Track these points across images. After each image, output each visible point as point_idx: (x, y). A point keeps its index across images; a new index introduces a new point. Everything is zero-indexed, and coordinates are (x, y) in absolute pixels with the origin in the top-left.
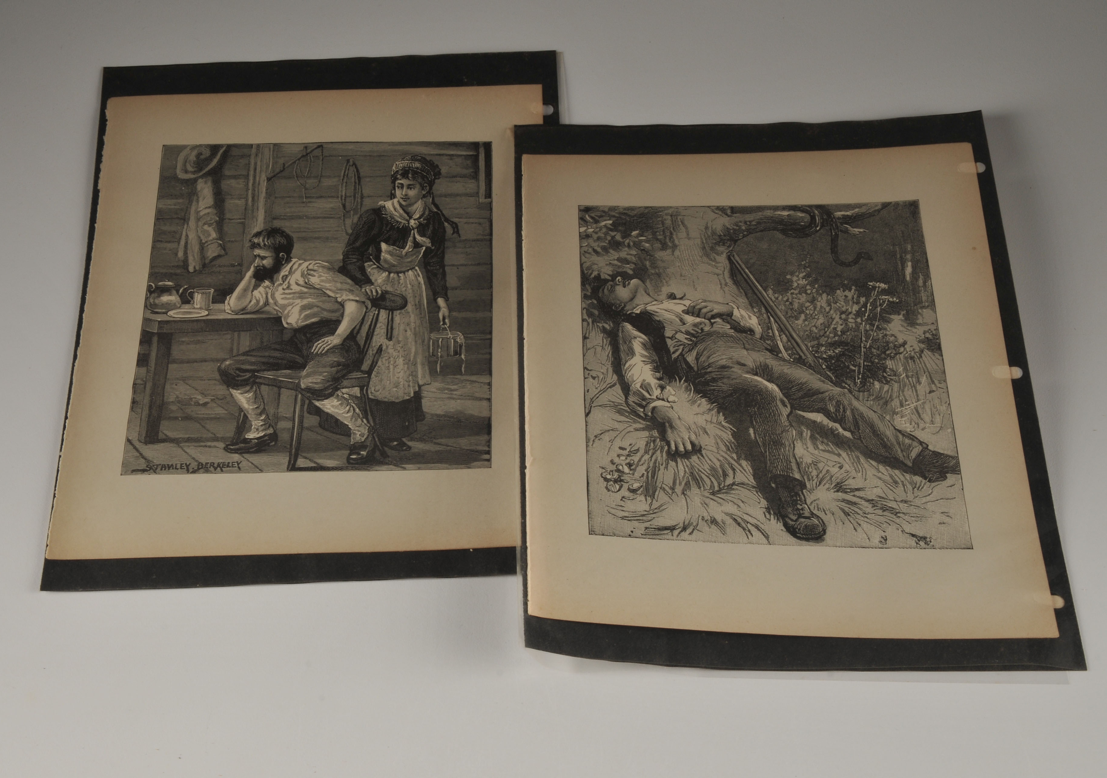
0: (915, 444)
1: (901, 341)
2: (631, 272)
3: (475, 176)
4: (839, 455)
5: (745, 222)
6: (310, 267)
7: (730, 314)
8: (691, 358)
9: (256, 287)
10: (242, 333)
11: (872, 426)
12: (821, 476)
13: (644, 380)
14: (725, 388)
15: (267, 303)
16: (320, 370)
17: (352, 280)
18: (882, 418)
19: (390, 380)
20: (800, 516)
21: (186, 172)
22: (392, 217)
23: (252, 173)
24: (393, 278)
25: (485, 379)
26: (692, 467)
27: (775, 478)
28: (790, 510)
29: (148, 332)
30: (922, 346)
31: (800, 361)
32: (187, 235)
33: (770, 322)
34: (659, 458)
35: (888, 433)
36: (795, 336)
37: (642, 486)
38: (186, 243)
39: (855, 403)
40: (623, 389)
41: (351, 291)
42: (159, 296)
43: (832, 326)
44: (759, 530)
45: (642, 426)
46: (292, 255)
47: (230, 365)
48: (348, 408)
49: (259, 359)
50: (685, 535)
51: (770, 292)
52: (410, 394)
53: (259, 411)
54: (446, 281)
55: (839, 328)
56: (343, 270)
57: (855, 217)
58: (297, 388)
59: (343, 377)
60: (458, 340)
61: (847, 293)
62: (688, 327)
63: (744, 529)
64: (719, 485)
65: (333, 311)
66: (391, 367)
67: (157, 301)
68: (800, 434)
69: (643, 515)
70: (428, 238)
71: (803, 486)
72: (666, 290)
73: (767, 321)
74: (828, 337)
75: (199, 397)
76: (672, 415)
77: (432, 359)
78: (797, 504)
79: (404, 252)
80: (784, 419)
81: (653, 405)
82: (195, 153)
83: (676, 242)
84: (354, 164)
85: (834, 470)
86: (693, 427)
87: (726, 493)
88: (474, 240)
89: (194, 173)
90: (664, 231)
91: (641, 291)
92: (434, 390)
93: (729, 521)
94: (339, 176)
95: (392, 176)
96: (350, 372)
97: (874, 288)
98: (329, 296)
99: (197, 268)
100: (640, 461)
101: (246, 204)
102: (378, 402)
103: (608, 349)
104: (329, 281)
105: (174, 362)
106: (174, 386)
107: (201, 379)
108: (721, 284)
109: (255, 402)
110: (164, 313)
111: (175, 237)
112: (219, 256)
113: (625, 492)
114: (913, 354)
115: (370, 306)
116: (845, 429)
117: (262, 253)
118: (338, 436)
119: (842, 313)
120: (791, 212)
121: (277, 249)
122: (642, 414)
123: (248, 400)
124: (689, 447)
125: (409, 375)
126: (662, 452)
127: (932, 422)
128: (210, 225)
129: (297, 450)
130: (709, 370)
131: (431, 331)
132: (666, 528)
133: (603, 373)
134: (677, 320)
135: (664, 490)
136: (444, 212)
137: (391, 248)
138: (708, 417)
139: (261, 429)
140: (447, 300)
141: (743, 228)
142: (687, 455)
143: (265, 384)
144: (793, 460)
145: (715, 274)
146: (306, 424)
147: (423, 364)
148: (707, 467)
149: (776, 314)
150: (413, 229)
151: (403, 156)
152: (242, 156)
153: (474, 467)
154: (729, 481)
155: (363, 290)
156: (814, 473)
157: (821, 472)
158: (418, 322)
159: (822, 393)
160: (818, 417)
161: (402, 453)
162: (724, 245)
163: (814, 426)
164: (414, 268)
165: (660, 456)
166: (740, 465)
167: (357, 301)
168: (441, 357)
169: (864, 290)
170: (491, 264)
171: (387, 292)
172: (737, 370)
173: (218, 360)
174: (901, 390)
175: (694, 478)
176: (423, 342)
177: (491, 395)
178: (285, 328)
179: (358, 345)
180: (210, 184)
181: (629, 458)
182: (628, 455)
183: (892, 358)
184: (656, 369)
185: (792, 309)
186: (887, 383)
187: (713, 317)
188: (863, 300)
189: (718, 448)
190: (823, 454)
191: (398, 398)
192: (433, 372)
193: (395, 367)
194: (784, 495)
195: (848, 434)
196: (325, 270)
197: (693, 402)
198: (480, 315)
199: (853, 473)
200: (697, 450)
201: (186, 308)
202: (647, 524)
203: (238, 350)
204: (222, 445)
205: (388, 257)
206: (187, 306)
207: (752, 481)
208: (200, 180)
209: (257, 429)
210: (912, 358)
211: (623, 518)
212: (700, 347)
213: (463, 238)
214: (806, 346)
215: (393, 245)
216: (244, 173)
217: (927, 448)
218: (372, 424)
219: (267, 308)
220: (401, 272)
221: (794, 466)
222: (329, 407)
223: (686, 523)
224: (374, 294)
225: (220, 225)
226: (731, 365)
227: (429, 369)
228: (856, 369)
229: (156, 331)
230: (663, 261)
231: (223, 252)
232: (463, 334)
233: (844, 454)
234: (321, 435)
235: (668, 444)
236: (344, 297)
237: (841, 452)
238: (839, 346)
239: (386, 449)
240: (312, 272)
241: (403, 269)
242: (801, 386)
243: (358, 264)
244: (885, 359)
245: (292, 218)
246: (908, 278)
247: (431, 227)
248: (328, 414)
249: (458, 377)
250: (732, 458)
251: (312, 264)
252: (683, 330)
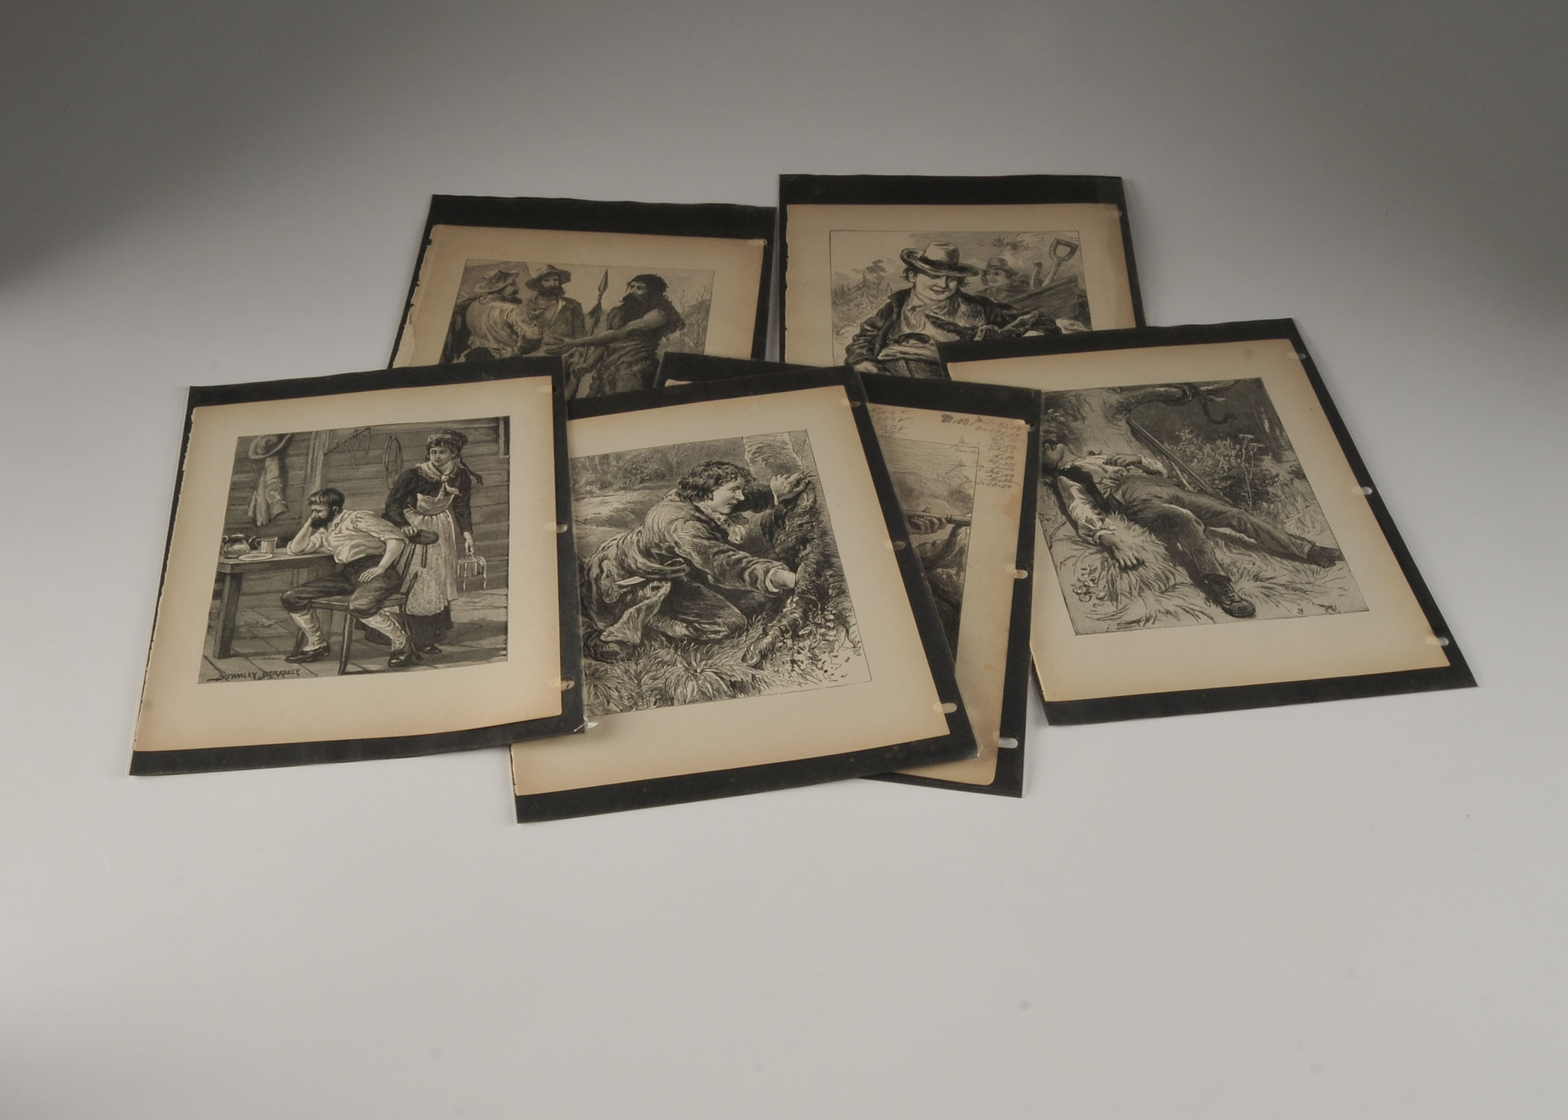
0: (1305, 543)
1: (1274, 474)
2: (1055, 439)
3: (496, 441)
4: (1250, 556)
5: (1133, 397)
6: (358, 515)
7: (1140, 462)
8: (1118, 496)
9: (313, 533)
10: (302, 570)
11: (1269, 533)
12: (1240, 571)
13: (1087, 517)
14: (1151, 515)
15: (322, 545)
16: (366, 594)
17: (394, 523)
18: (1275, 527)
19: (424, 598)
20: (1233, 601)
21: (257, 454)
22: (426, 475)
23: (311, 451)
24: (427, 520)
25: (503, 591)
26: (1141, 576)
27: (1206, 576)
28: (1224, 598)
29: (222, 573)
30: (1291, 476)
31: (1202, 491)
32: (256, 499)
33: (1172, 465)
34: (1114, 573)
35: (1283, 537)
36: (1194, 474)
37: (1106, 595)
38: (255, 505)
39: (1252, 518)
40: (1073, 526)
41: (392, 532)
42: (232, 545)
43: (1220, 466)
44: (1205, 615)
45: (1094, 551)
46: (343, 508)
47: (290, 594)
48: (389, 623)
49: (315, 589)
50: (1149, 624)
51: (1166, 444)
52: (440, 608)
53: (315, 629)
54: (471, 519)
55: (1226, 467)
56: (386, 516)
57: (1216, 391)
58: (346, 609)
59: (385, 598)
60: (481, 563)
61: (1224, 442)
62: (1110, 474)
63: (1193, 615)
64: (1165, 586)
65: (376, 548)
66: (425, 588)
67: (230, 549)
68: (1217, 543)
69: (1113, 615)
70: (458, 488)
71: (1229, 580)
72: (1085, 450)
73: (1169, 465)
74: (1219, 473)
75: (265, 621)
76: (1116, 539)
77: (459, 580)
78: (1228, 594)
79: (436, 499)
80: (1201, 533)
81: (1098, 534)
82: (265, 440)
83: (1084, 415)
84: (396, 439)
85: (1250, 566)
86: (1134, 546)
87: (1173, 591)
88: (494, 487)
89: (263, 454)
90: (1072, 407)
91: (1067, 452)
92: (461, 604)
93: (1180, 611)
94: (383, 448)
95: (427, 445)
96: (391, 594)
97: (1244, 438)
98: (373, 537)
99: (264, 522)
100: (1099, 576)
101: (306, 473)
102: (414, 617)
103: (1053, 497)
104: (374, 525)
105: (243, 595)
106: (244, 613)
107: (266, 607)
108: (1127, 441)
109: (312, 623)
110: (235, 558)
111: (246, 501)
112: (282, 513)
113: (1094, 601)
114: (1286, 482)
115: (407, 542)
116: (1249, 537)
117: (318, 508)
118: (382, 646)
119: (1225, 456)
120: (1167, 389)
121: (330, 504)
122: (1092, 542)
123: (306, 621)
124: (1135, 562)
125: (440, 594)
126: (1115, 567)
127: (1314, 527)
128: (275, 491)
129: (347, 658)
130: (1135, 503)
131: (459, 557)
132: (1134, 622)
133: (1054, 516)
134: (1100, 469)
135: (1124, 595)
136: (470, 468)
137: (426, 497)
138: (1143, 538)
139: (316, 643)
140: (472, 533)
141: (1133, 401)
142: (1134, 567)
143: (320, 608)
144: (1216, 563)
145: (1121, 434)
146: (354, 637)
147: (452, 584)
148: (1152, 575)
149: (1175, 460)
150: (444, 482)
151: (436, 431)
152: (304, 441)
153: (494, 662)
154: (1172, 582)
155: (402, 530)
156: (1235, 570)
157: (1240, 569)
158: (448, 552)
159: (1226, 513)
160: (1227, 531)
161: (434, 656)
162: (1121, 413)
163: (1224, 536)
164: (444, 511)
165: (1115, 571)
166: (1177, 570)
167: (397, 539)
168: (467, 577)
169: (1236, 440)
170: (509, 503)
171: (422, 531)
172: (1156, 501)
173: (280, 592)
174: (1284, 506)
175: (1145, 584)
176: (452, 567)
177: (507, 603)
178: (337, 564)
179: (398, 573)
180: (276, 461)
181: (1091, 576)
182: (1090, 573)
183: (1271, 486)
184: (1094, 507)
185: (1186, 456)
186: (1272, 502)
187: (1128, 465)
188: (1238, 447)
189: (1157, 560)
190: (1237, 556)
191: (430, 613)
192: (460, 590)
193: (428, 588)
194: (1216, 587)
195: (1253, 541)
196: (371, 517)
197: (1129, 528)
198: (498, 542)
199: (1264, 567)
200: (1141, 563)
201: (255, 553)
202: (1119, 621)
203: (297, 582)
204: (284, 657)
205: (423, 504)
206: (255, 552)
207: (1189, 580)
208: (268, 459)
209: (313, 644)
210: (1286, 485)
211: (1098, 619)
212: (1123, 487)
213: (485, 485)
214: (1205, 481)
215: (428, 495)
216: (305, 451)
217: (1315, 544)
218: (409, 634)
219: (322, 549)
220: (433, 515)
221: (1219, 567)
222: (373, 623)
223: (1148, 616)
224: (411, 533)
225: (284, 491)
226: (1150, 498)
227: (457, 587)
228: (1246, 494)
229: (228, 572)
230: (1078, 429)
231: (286, 509)
232: (485, 558)
233: (1254, 555)
234: (366, 645)
235: (1118, 561)
236: (386, 537)
237: (1251, 553)
238: (1229, 479)
239: (421, 653)
240: (360, 519)
241: (436, 513)
242: (1208, 509)
243: (398, 511)
244: (1266, 486)
245: (343, 480)
246: (1268, 430)
247: (459, 480)
248: (372, 628)
249: (481, 592)
250: (1170, 566)
251: (359, 513)
252: (1107, 477)
